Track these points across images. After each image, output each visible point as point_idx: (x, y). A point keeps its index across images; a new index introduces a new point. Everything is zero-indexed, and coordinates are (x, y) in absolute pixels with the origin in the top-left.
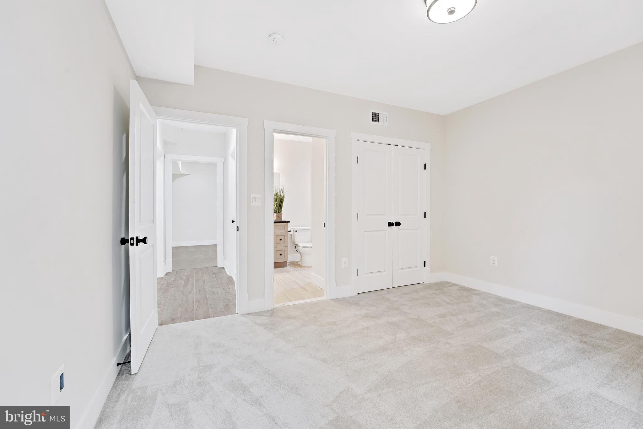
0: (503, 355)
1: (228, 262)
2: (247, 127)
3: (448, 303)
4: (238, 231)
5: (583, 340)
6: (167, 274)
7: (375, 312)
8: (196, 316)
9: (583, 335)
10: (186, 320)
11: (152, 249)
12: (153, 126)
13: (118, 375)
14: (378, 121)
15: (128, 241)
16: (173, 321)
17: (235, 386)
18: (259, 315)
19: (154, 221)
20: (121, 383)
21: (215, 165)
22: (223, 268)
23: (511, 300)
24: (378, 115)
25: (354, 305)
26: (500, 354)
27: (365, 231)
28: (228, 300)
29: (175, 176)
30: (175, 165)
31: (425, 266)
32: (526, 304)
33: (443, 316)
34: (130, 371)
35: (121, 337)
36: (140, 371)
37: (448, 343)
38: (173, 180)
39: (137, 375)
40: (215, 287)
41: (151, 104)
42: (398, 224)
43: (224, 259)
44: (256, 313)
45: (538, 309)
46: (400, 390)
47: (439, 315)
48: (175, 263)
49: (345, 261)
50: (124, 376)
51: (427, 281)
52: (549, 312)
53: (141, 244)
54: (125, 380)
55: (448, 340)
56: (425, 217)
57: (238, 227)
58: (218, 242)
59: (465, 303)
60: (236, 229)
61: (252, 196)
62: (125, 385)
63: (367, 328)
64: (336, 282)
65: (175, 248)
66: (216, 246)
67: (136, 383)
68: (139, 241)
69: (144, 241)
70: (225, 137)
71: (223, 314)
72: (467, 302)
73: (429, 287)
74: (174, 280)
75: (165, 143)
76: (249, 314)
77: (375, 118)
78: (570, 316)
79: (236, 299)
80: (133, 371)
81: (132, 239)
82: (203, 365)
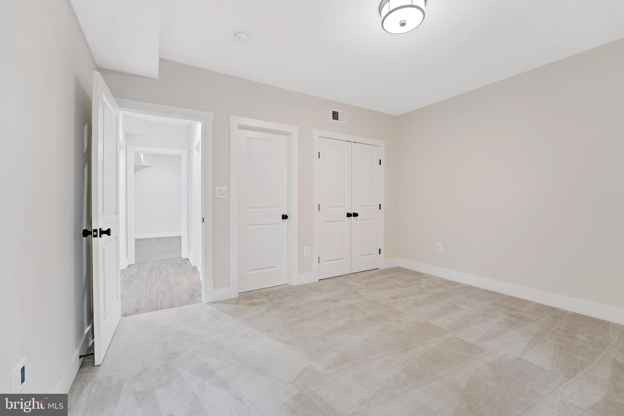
0: (446, 330)
1: (193, 253)
2: (213, 121)
3: (400, 286)
4: (203, 222)
5: (512, 314)
6: (129, 266)
7: (335, 296)
8: (161, 306)
9: (512, 310)
10: (151, 310)
11: (116, 241)
12: (117, 117)
13: (81, 367)
14: (338, 119)
15: (90, 233)
16: (137, 312)
17: (202, 370)
18: (225, 303)
19: (116, 213)
20: (84, 375)
21: (179, 158)
22: (188, 259)
23: (454, 282)
24: (338, 114)
25: (316, 290)
26: (444, 329)
27: (325, 222)
28: (194, 290)
29: (137, 168)
30: (137, 156)
31: (380, 253)
32: (466, 285)
33: (395, 298)
34: (94, 362)
35: (82, 330)
36: (104, 362)
37: (400, 322)
38: (135, 171)
39: (101, 366)
40: (179, 278)
41: (115, 96)
42: (356, 215)
43: (189, 250)
44: (222, 301)
45: (476, 288)
46: (357, 365)
47: (392, 297)
48: (138, 255)
49: (307, 250)
50: (86, 368)
51: (382, 267)
52: (486, 291)
53: (105, 235)
54: (88, 372)
55: (400, 319)
56: (380, 209)
57: (203, 218)
58: (183, 233)
59: (414, 286)
60: (201, 220)
61: (218, 188)
62: (89, 377)
63: (328, 311)
64: (298, 269)
65: (137, 240)
66: (180, 237)
67: (100, 374)
68: (102, 232)
69: (108, 232)
70: (190, 131)
71: (188, 303)
72: (416, 285)
73: (384, 272)
74: (137, 272)
75: (127, 135)
76: (214, 303)
77: (335, 116)
78: (502, 294)
79: (201, 288)
80: (97, 362)
81: (96, 231)
82: (170, 352)
